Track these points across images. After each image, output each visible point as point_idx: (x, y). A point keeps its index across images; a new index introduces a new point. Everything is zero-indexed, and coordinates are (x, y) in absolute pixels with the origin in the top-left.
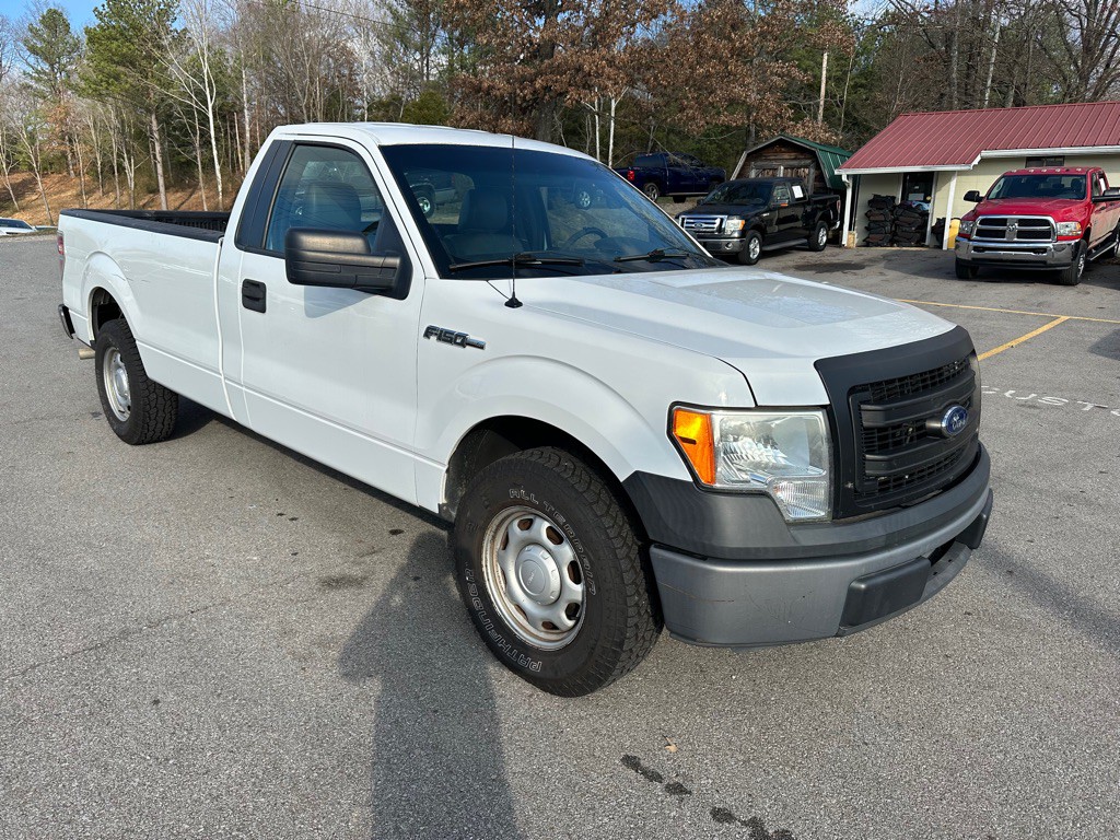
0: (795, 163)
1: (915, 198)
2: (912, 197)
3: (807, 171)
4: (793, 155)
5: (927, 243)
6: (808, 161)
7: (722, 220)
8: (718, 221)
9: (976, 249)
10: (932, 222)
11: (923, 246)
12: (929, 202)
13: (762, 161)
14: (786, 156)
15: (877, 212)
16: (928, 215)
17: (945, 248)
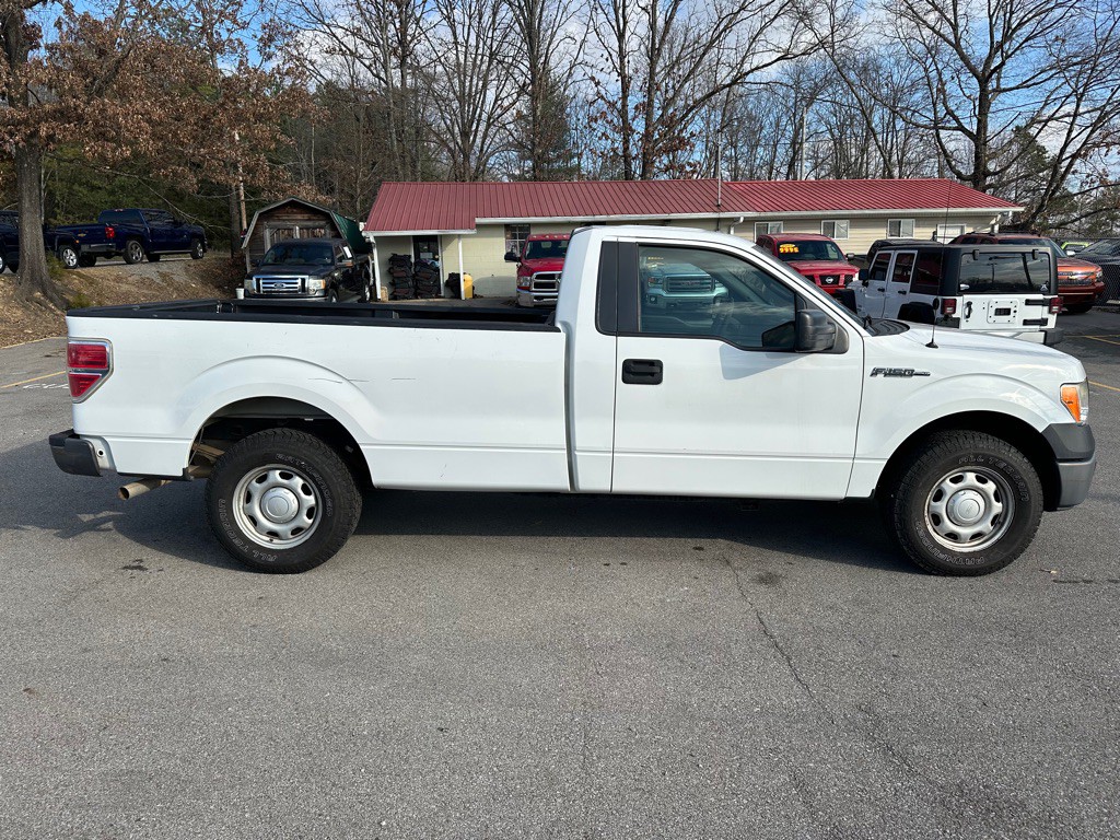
0: (310, 224)
1: (426, 256)
2: (423, 256)
3: (323, 231)
4: (306, 216)
5: (442, 294)
6: (322, 223)
7: (303, 280)
8: (299, 281)
9: (536, 297)
10: (444, 277)
11: (440, 297)
12: (437, 260)
13: (274, 220)
14: (299, 217)
15: (398, 269)
16: (439, 271)
17: (463, 298)
